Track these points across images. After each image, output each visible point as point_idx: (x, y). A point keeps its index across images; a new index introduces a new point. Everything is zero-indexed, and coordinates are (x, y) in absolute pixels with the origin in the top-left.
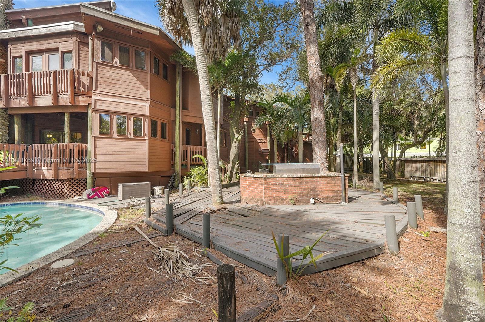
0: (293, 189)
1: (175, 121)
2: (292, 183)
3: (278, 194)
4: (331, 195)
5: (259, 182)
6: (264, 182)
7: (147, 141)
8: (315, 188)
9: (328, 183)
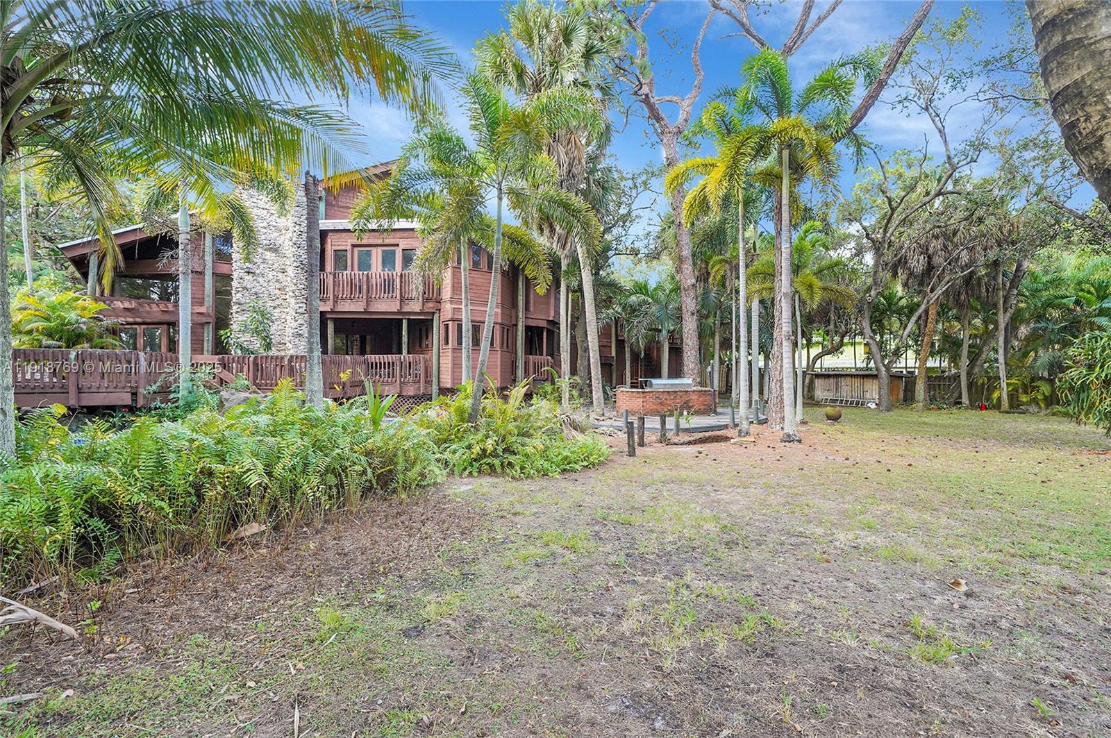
0: (668, 402)
1: (516, 325)
2: (667, 397)
3: (655, 407)
4: (702, 407)
5: (638, 396)
6: (641, 395)
7: (499, 352)
8: (688, 401)
9: (700, 397)
